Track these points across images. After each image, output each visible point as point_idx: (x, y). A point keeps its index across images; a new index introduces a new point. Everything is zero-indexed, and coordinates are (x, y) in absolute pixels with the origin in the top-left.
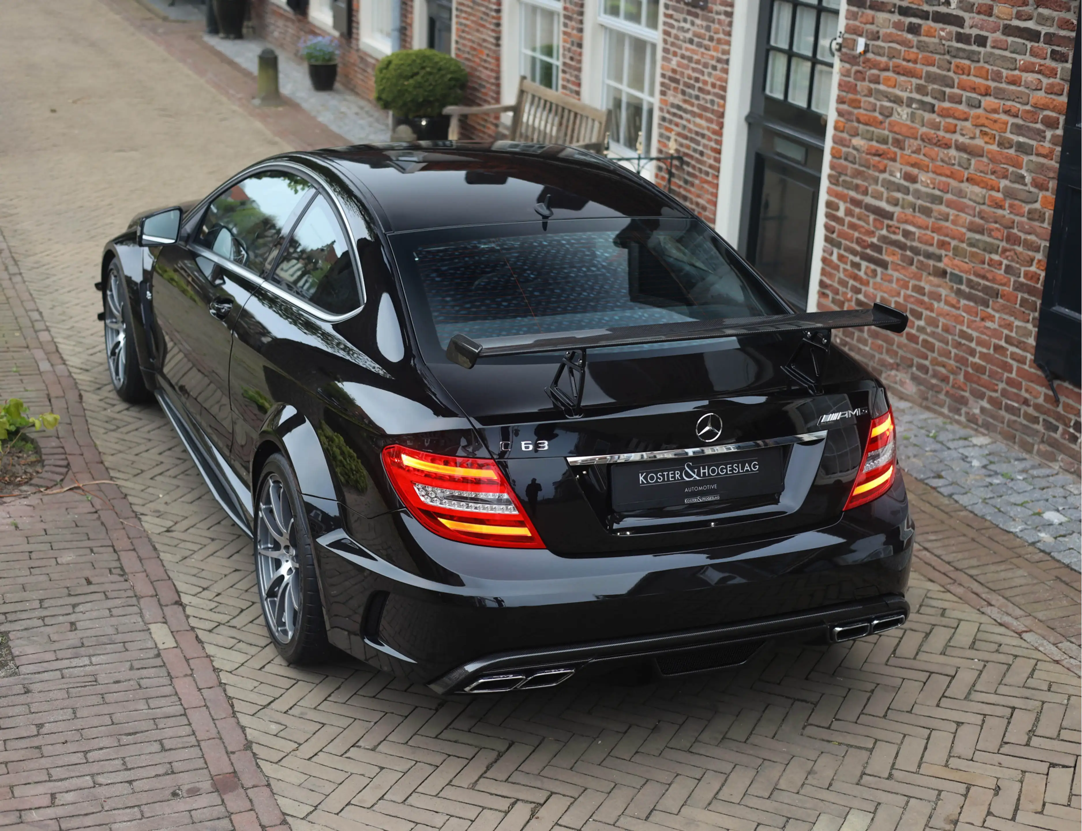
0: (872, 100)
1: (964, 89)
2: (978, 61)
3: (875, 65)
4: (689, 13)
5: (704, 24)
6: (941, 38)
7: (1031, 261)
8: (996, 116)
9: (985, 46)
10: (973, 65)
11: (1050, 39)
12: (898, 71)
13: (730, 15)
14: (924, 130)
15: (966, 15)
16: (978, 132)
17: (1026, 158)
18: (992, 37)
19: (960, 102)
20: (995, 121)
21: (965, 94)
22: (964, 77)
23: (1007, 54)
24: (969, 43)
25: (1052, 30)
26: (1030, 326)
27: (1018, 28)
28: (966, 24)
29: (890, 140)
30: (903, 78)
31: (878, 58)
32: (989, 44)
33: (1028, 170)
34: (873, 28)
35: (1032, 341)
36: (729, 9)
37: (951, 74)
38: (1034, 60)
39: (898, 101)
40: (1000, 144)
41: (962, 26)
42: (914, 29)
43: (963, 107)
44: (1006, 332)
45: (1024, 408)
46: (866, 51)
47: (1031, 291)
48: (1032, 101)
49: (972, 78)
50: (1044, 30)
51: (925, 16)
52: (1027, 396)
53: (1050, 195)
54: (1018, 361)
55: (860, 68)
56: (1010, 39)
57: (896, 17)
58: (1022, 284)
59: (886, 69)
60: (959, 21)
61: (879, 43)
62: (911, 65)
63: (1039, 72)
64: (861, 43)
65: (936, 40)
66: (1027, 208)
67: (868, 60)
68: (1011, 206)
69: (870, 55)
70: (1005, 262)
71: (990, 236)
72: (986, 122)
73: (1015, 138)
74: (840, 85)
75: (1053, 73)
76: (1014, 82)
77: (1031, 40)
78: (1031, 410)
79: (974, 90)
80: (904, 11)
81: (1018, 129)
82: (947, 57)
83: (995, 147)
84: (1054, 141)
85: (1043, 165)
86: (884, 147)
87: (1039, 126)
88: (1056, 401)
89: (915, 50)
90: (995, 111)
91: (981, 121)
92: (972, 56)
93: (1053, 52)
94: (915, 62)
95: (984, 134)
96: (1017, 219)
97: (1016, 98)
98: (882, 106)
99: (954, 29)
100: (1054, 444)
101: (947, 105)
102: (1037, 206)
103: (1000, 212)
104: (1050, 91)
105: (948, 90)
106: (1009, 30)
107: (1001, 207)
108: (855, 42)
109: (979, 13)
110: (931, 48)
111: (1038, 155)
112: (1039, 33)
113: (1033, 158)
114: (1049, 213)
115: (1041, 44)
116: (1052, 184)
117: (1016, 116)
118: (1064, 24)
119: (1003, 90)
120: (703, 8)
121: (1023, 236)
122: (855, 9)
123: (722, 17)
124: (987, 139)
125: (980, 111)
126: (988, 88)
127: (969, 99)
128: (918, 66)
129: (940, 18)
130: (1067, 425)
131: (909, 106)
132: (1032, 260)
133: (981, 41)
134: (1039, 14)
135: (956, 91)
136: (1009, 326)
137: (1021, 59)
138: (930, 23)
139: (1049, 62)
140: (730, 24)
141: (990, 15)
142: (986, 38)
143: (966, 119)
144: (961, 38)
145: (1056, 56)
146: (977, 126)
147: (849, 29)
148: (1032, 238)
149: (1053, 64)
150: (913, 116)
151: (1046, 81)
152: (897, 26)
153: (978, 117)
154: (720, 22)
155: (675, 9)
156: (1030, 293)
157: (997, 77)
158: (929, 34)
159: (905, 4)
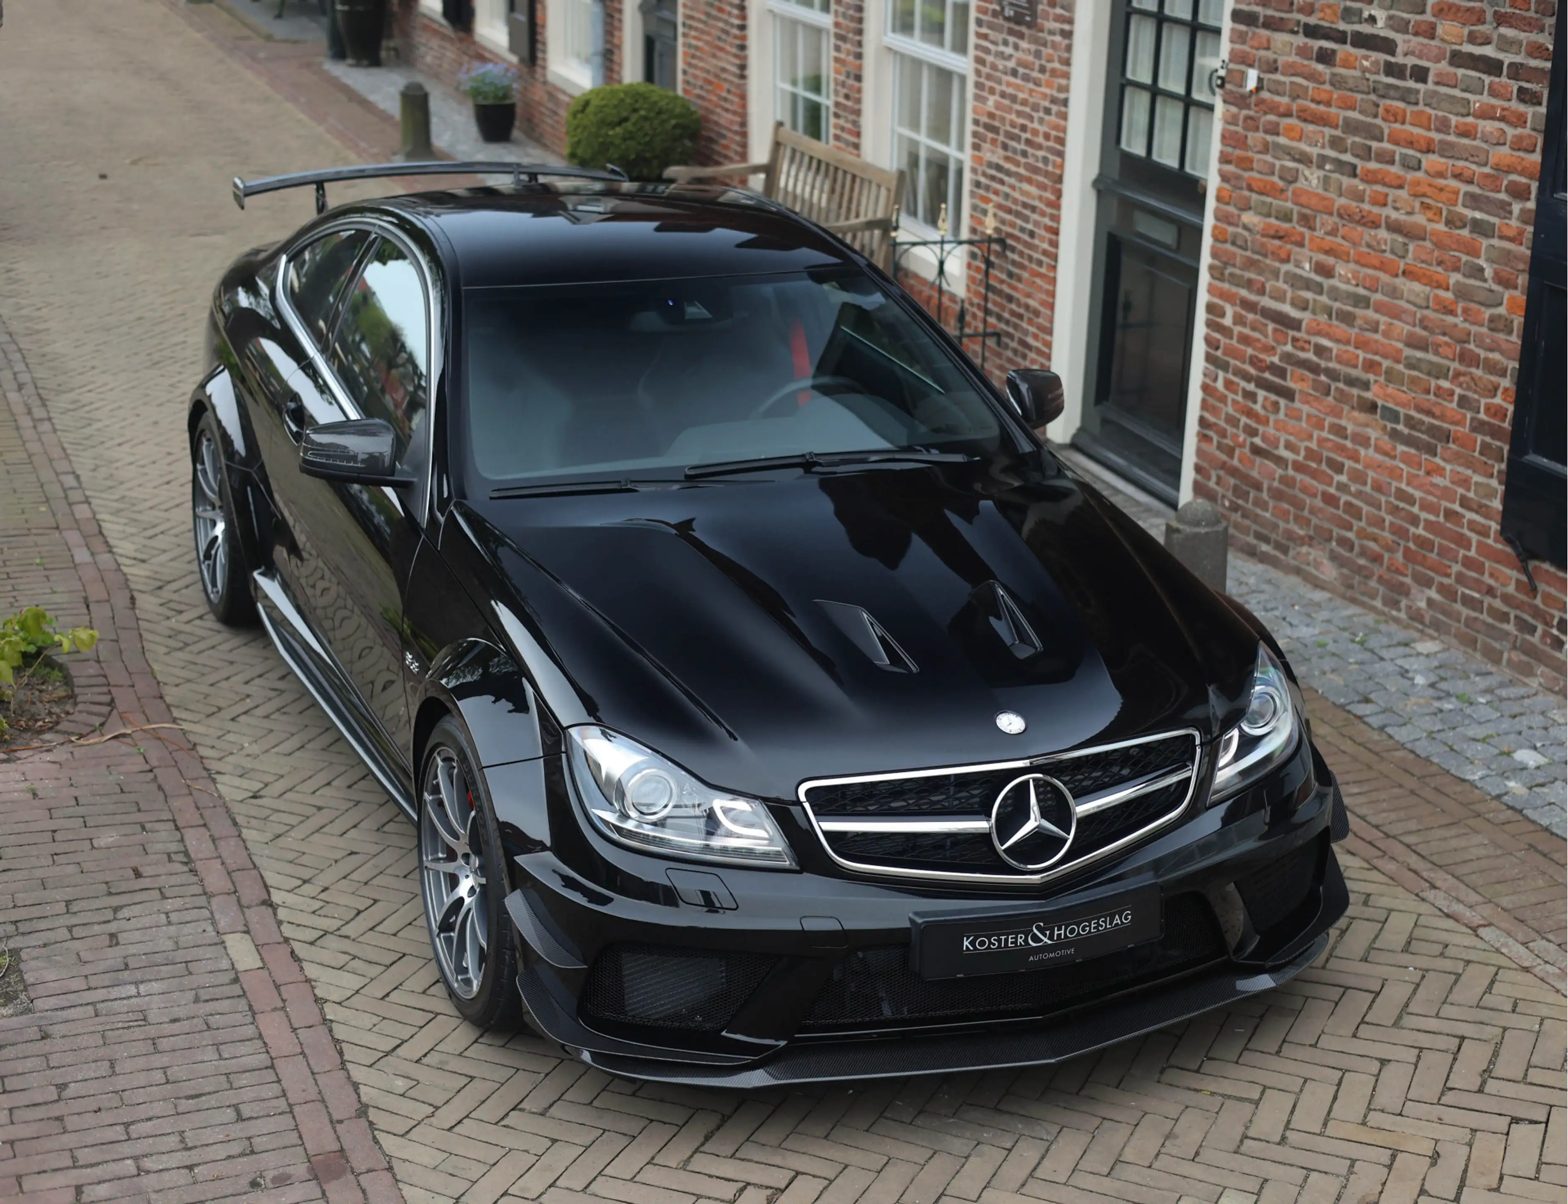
0: (1268, 158)
1: (1397, 143)
2: (1416, 104)
3: (1273, 109)
4: (1011, 32)
5: (1033, 47)
6: (1364, 70)
7: (1494, 390)
8: (1442, 182)
9: (1424, 81)
10: (1410, 109)
11: (1516, 71)
12: (1306, 117)
13: (1068, 34)
14: (1343, 201)
15: (1398, 38)
16: (1417, 205)
17: (1485, 242)
18: (1436, 68)
19: (1392, 162)
20: (1441, 190)
21: (1399, 151)
22: (1397, 126)
23: (1456, 92)
24: (1402, 76)
25: (1518, 59)
26: (1494, 483)
27: (1471, 55)
28: (1400, 50)
29: (1295, 217)
30: (1311, 128)
31: (1277, 98)
32: (1431, 78)
33: (1487, 260)
34: (1269, 55)
35: (1497, 504)
36: (1066, 27)
37: (1378, 121)
38: (1494, 101)
39: (1304, 159)
40: (1448, 223)
41: (1393, 53)
42: (1325, 57)
43: (1395, 169)
44: (1461, 491)
45: (1487, 600)
46: (1259, 88)
47: (1495, 433)
48: (1492, 160)
49: (1408, 127)
50: (1507, 59)
51: (1341, 37)
52: (1492, 582)
53: (1519, 295)
54: (1478, 533)
55: (1251, 113)
56: (1461, 72)
57: (1300, 40)
58: (1482, 423)
59: (1288, 114)
60: (1388, 47)
61: (1278, 77)
62: (1322, 108)
63: (1502, 119)
64: (1252, 77)
65: (1357, 73)
66: (1487, 313)
67: (1262, 101)
68: (1465, 311)
69: (1265, 95)
70: (1458, 391)
71: (1437, 353)
72: (1429, 191)
73: (1470, 214)
74: (1223, 137)
75: (1520, 120)
76: (1467, 133)
77: (1490, 74)
78: (1498, 603)
79: (1410, 144)
80: (1312, 32)
81: (1474, 201)
82: (1373, 97)
83: (1441, 227)
84: (1523, 218)
85: (1509, 252)
86: (1286, 225)
87: (1503, 196)
88: (1533, 591)
89: (1327, 87)
90: (1441, 175)
91: (1424, 189)
92: (1407, 96)
93: (1521, 89)
94: (1328, 104)
95: (1425, 207)
96: (1474, 329)
97: (1471, 155)
98: (1283, 167)
99: (1383, 57)
100: (1530, 651)
101: (1373, 165)
102: (1502, 310)
103: (1450, 319)
104: (1518, 145)
105: (1374, 145)
106: (1458, 59)
107: (1452, 313)
108: (1243, 76)
109: (1416, 34)
110: (1351, 84)
111: (1501, 237)
112: (1500, 63)
113: (1495, 242)
114: (1518, 321)
115: (1504, 79)
116: (1522, 280)
117: (1470, 182)
118: (1536, 50)
119: (1451, 145)
120: (1029, 25)
121: (1483, 354)
122: (1243, 28)
123: (1058, 38)
124: (1430, 214)
125: (1420, 175)
126: (1430, 141)
127: (1404, 157)
128: (1333, 110)
129: (1362, 41)
130: (1548, 624)
131: (1321, 167)
132: (1496, 388)
133: (1420, 74)
134: (1501, 37)
135: (1386, 145)
136: (1465, 482)
137: (1477, 101)
138: (1348, 48)
139: (1515, 105)
140: (1069, 48)
141: (1433, 37)
142: (1427, 70)
143: (1400, 187)
144: (1392, 70)
145: (1524, 96)
146: (1415, 195)
147: (1235, 57)
148: (1496, 356)
149: (1522, 108)
150: (1326, 181)
151: (1511, 132)
152: (1302, 52)
153: (1418, 183)
154: (1054, 46)
155: (991, 26)
156: (1493, 436)
157: (1443, 126)
158: (1346, 65)
159: (1312, 20)
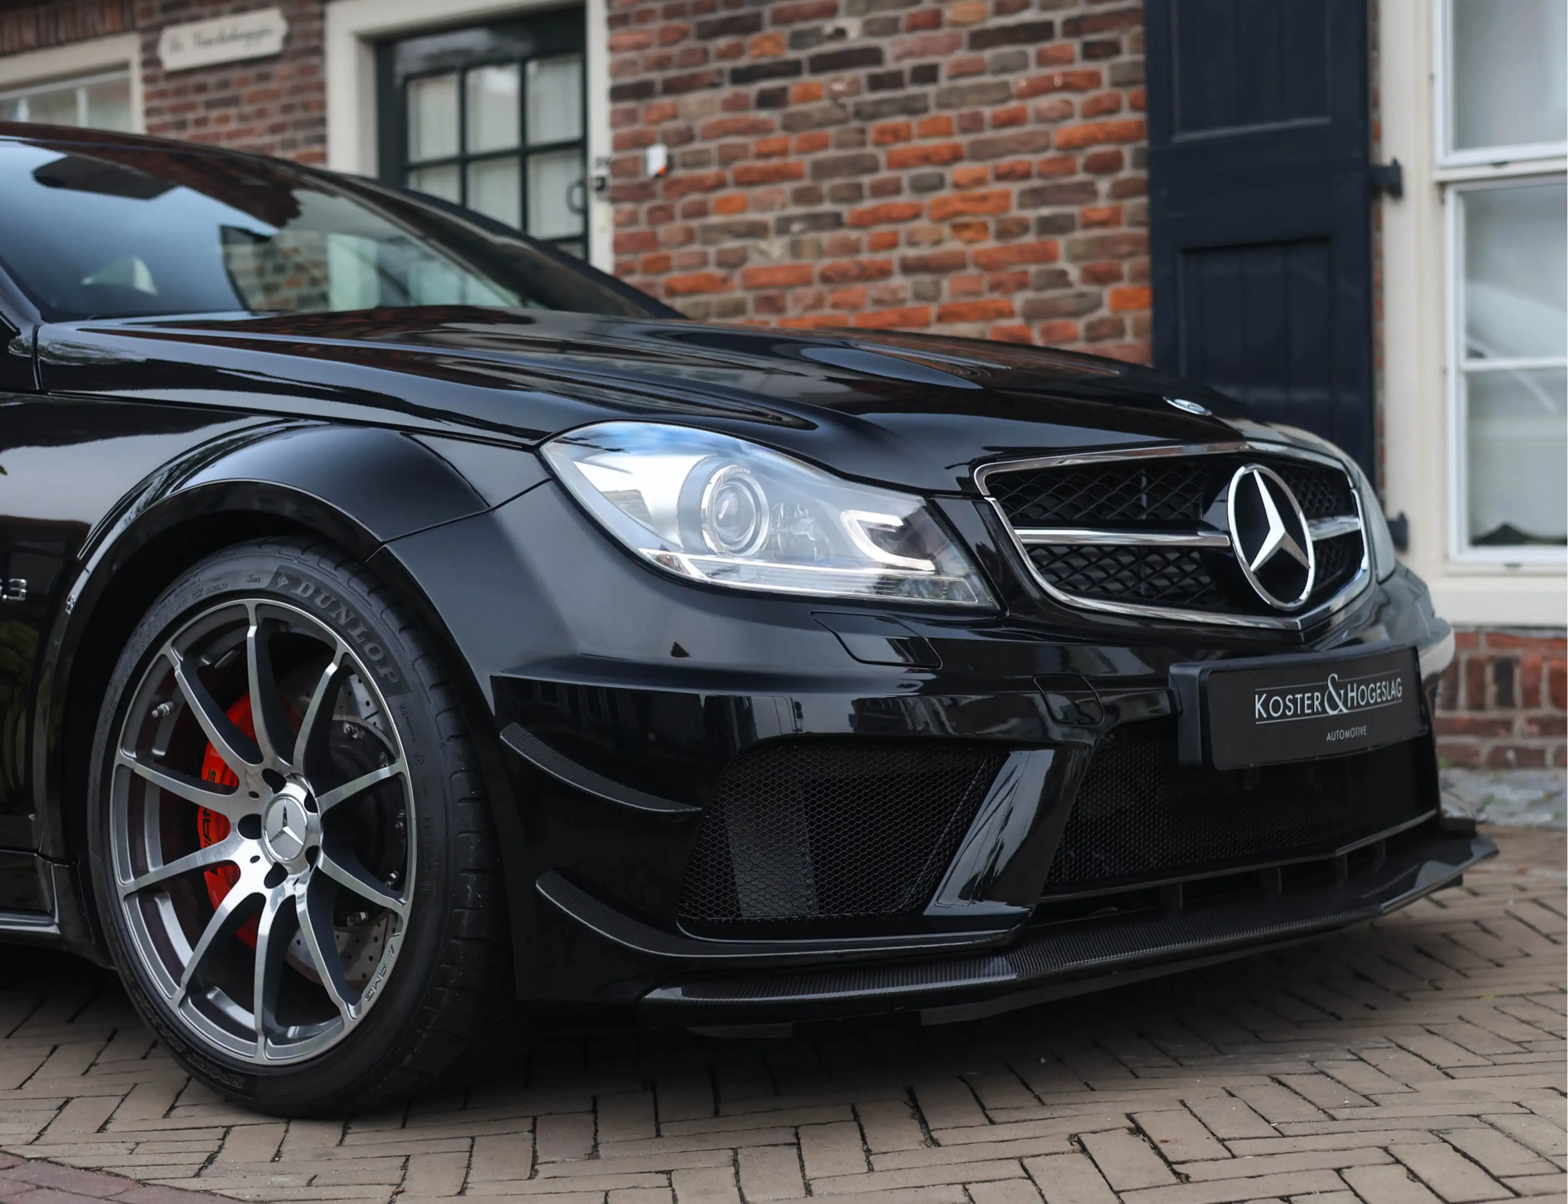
0: (696, 248)
1: (903, 167)
2: (925, 110)
3: (695, 186)
6: (835, 97)
8: (980, 191)
9: (934, 80)
10: (915, 121)
11: (1074, 27)
12: (748, 181)
14: (826, 262)
15: (884, 43)
16: (947, 229)
17: (1062, 241)
18: (945, 63)
19: (898, 191)
20: (983, 199)
21: (906, 175)
22: (899, 146)
23: (987, 79)
24: (899, 86)
25: (1075, 12)
27: (1003, 29)
28: (890, 54)
29: (750, 305)
30: (759, 190)
31: (699, 172)
32: (943, 73)
33: (1071, 260)
34: (679, 124)
37: (870, 149)
38: (1046, 71)
39: (757, 231)
40: (1003, 233)
41: (879, 62)
42: (767, 100)
43: (905, 199)
46: (669, 167)
48: (1055, 140)
49: (916, 143)
50: (1058, 17)
51: (793, 69)
53: (1132, 286)
55: (659, 202)
56: (988, 54)
57: (728, 91)
59: (720, 184)
60: (873, 56)
61: (698, 145)
62: (774, 161)
63: (1064, 88)
64: (656, 158)
65: (825, 103)
66: (1080, 323)
67: (677, 182)
68: (1046, 331)
69: (679, 173)
72: (964, 207)
73: (1031, 214)
74: (616, 246)
75: (1093, 80)
76: (1014, 120)
77: (1033, 41)
79: (926, 158)
80: (741, 77)
81: (1036, 197)
82: (856, 124)
83: (990, 244)
84: (1120, 192)
85: (1102, 240)
87: (1081, 177)
89: (779, 134)
90: (979, 181)
91: (949, 209)
92: (911, 107)
93: (1086, 46)
94: (784, 153)
95: (961, 227)
97: (1022, 146)
98: (721, 253)
99: (862, 73)
101: (868, 204)
102: (1105, 312)
104: (1095, 110)
105: (866, 179)
106: (982, 39)
108: (641, 163)
109: (912, 30)
110: (818, 116)
111: (1086, 227)
112: (1049, 25)
113: (1079, 235)
114: (1132, 316)
115: (1058, 42)
116: (1135, 265)
117: (1026, 175)
119: (990, 142)
122: (629, 105)
124: (968, 234)
125: (945, 193)
126: (955, 148)
127: (915, 179)
128: (792, 159)
129: (826, 64)
131: (783, 232)
133: (927, 74)
135: (884, 174)
137: (1019, 80)
138: (807, 79)
139: (1081, 66)
141: (938, 26)
142: (935, 67)
143: (916, 216)
144: (878, 84)
145: (1092, 52)
146: (942, 219)
147: (618, 144)
149: (1091, 66)
150: (795, 249)
151: (1078, 100)
152: (735, 104)
153: (944, 202)
157: (974, 123)
158: (808, 96)
159: (743, 62)
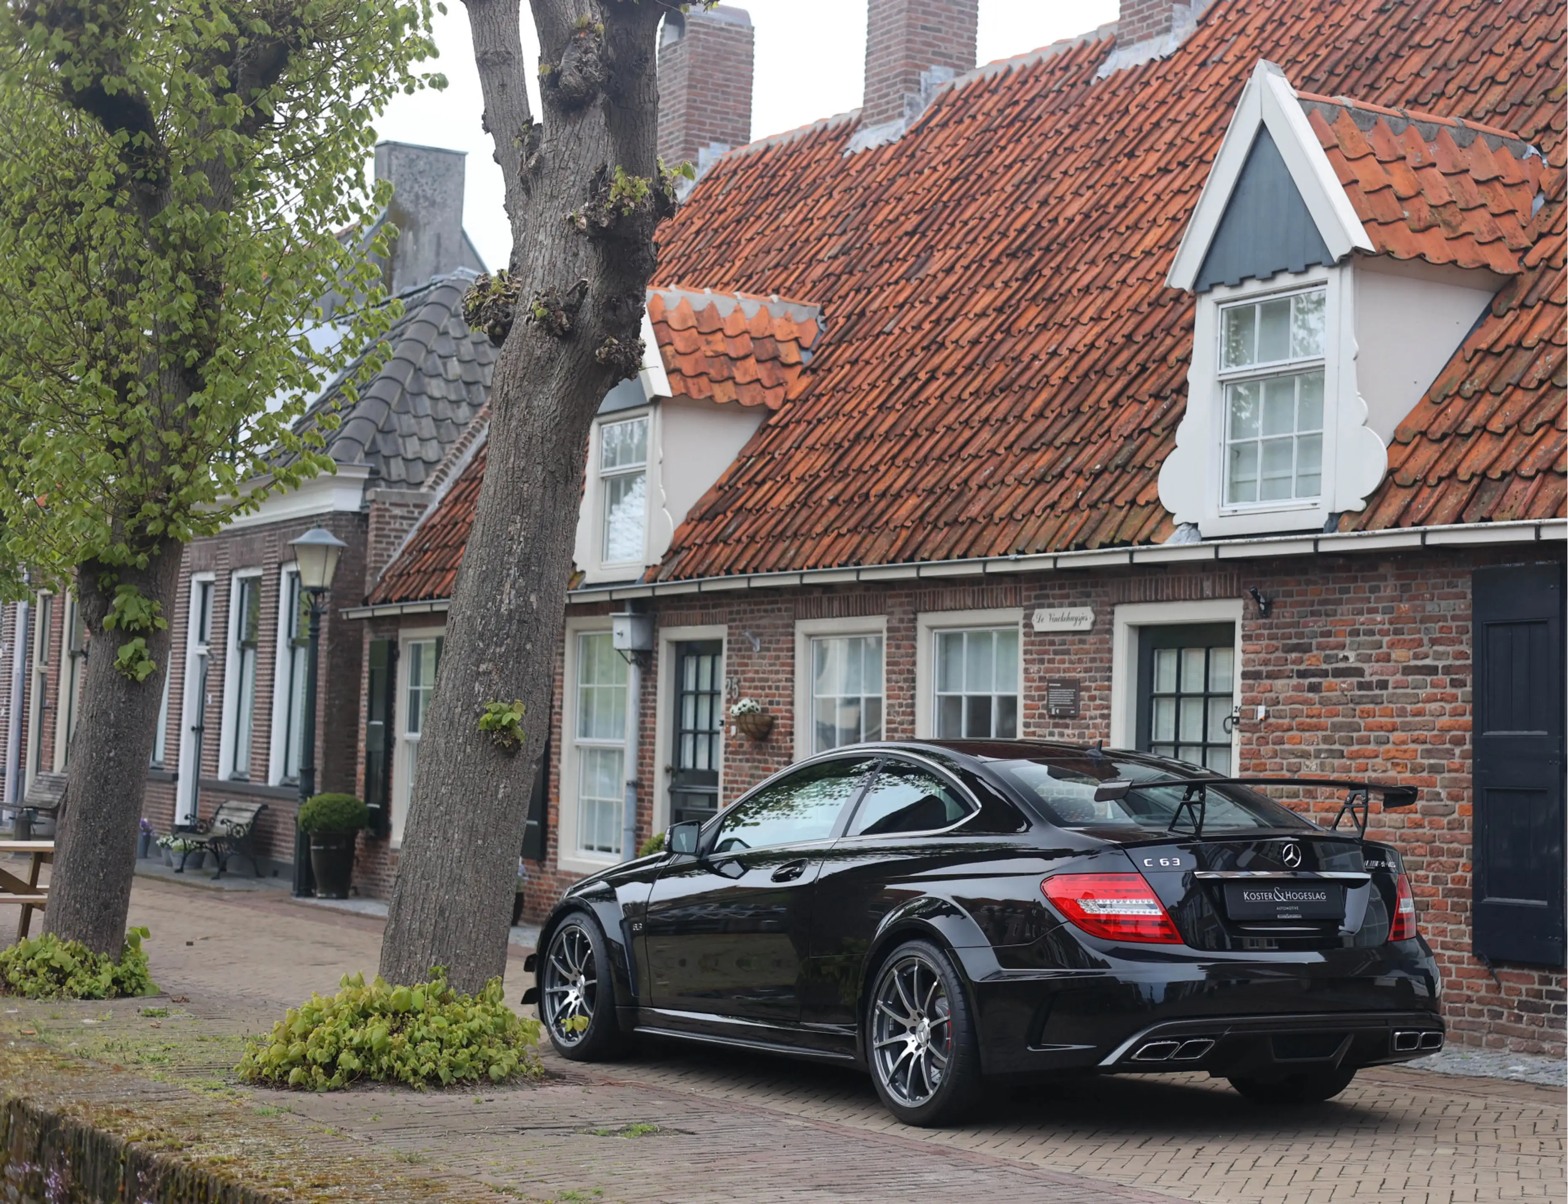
0: (1278, 760)
1: (1371, 730)
2: (1382, 703)
3: (1278, 728)
4: (1056, 726)
5: (1076, 732)
6: (1343, 690)
7: (1456, 867)
8: (1404, 747)
9: (1386, 688)
10: (1377, 708)
11: (1447, 670)
12: (1302, 728)
13: (1107, 717)
14: (1335, 775)
15: (1365, 666)
16: (1389, 765)
17: (1439, 777)
18: (1392, 680)
19: (1369, 743)
20: (1405, 751)
21: (1373, 735)
22: (1370, 719)
23: (1409, 691)
24: (1371, 689)
25: (1448, 663)
26: (1463, 927)
27: (1417, 667)
28: (1367, 672)
30: (1307, 734)
31: (1280, 721)
32: (1390, 685)
33: (1442, 787)
34: (1273, 695)
35: (1467, 940)
36: (1106, 712)
37: (1357, 719)
38: (1435, 690)
39: (1305, 755)
40: (1413, 771)
41: (1362, 676)
42: (1313, 688)
43: (1372, 747)
44: (1440, 939)
45: (1468, 1006)
46: (1267, 716)
47: (1460, 894)
48: (1437, 726)
49: (1377, 719)
50: (1440, 664)
51: (1325, 674)
52: (1469, 993)
53: (1467, 804)
54: (1456, 963)
55: (1262, 734)
56: (1410, 678)
57: (1295, 681)
58: (1451, 890)
59: (1290, 729)
60: (1359, 672)
61: (1280, 707)
62: (1315, 720)
63: (1442, 700)
64: (1261, 711)
65: (1338, 693)
66: (1445, 821)
67: (1270, 725)
68: (1430, 823)
69: (1271, 720)
70: (1431, 874)
71: (1413, 854)
72: (1397, 754)
73: (1426, 762)
74: (1241, 754)
75: (1454, 698)
76: (1420, 713)
77: (1429, 674)
78: (1475, 1006)
79: (1381, 728)
80: (1302, 674)
81: (1428, 753)
82: (1351, 706)
83: (1408, 775)
84: (1463, 756)
85: (1455, 779)
86: (1295, 800)
87: (1448, 746)
88: (1499, 987)
89: (1317, 706)
90: (1404, 743)
91: (1391, 755)
92: (1375, 700)
93: (1452, 680)
94: (1319, 716)
95: (1395, 765)
96: (1437, 832)
97: (1423, 727)
98: (1289, 764)
99: (1355, 680)
100: (1503, 1031)
101: (1355, 747)
102: (1456, 816)
103: (1420, 831)
104: (1454, 713)
105: (1355, 735)
106: (1408, 671)
107: (1421, 826)
108: (1254, 712)
109: (1377, 661)
110: (1334, 700)
111: (1449, 771)
112: (1437, 667)
113: (1446, 775)
114: (1468, 820)
115: (1440, 676)
116: (1468, 793)
117: (1425, 742)
118: (1461, 655)
119: (1409, 723)
120: (1073, 717)
121: (1445, 846)
122: (1251, 682)
123: (1099, 721)
124: (1398, 769)
125: (1389, 746)
126: (1394, 724)
127: (1376, 737)
128: (1323, 720)
129: (1339, 673)
130: (1511, 1008)
131: (1317, 757)
132: (1457, 865)
133: (1383, 685)
134: (1435, 652)
135: (1363, 733)
136: (1443, 933)
137: (1422, 693)
138: (1330, 679)
139: (1449, 690)
140: (1108, 726)
141: (1389, 661)
142: (1387, 682)
143: (1376, 756)
144: (1361, 686)
145: (1454, 683)
146: (1387, 759)
147: (1245, 701)
148: (1455, 845)
149: (1454, 691)
150: (1322, 766)
151: (1448, 707)
152: (1297, 688)
153: (1388, 751)
154: (1095, 726)
155: (1038, 725)
156: (1459, 896)
157: (1402, 713)
158: (1330, 689)
159: (1302, 667)
